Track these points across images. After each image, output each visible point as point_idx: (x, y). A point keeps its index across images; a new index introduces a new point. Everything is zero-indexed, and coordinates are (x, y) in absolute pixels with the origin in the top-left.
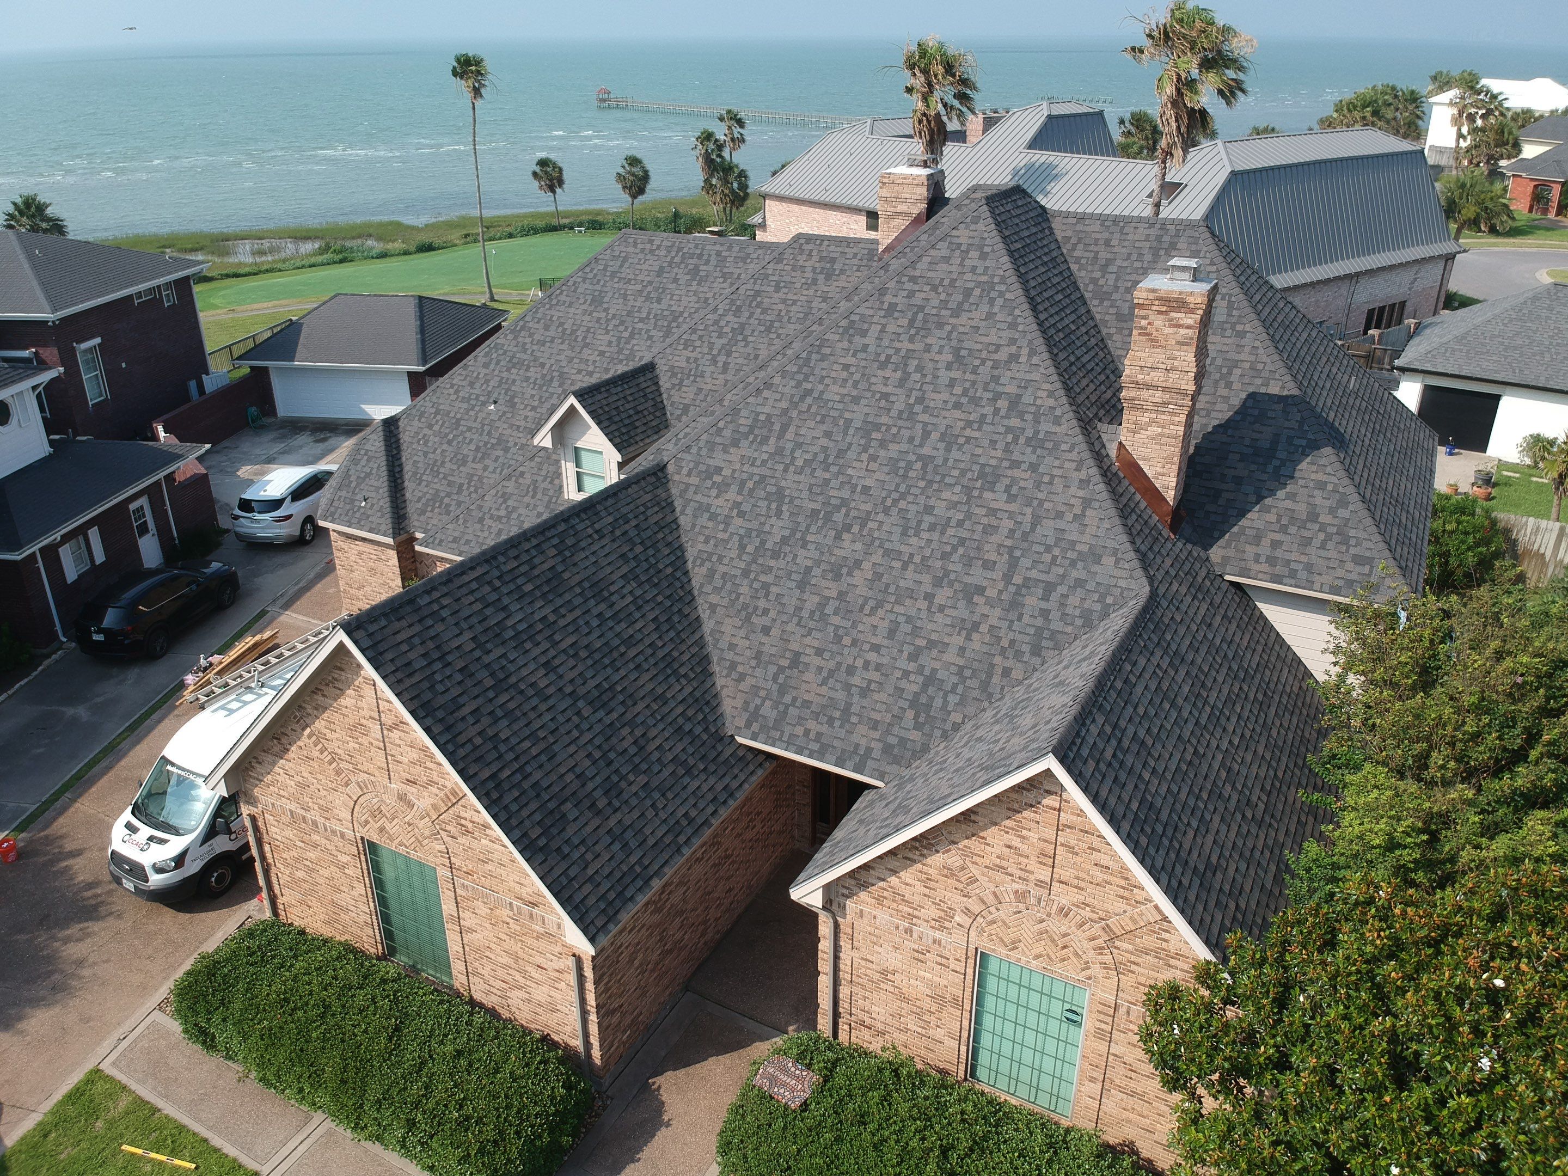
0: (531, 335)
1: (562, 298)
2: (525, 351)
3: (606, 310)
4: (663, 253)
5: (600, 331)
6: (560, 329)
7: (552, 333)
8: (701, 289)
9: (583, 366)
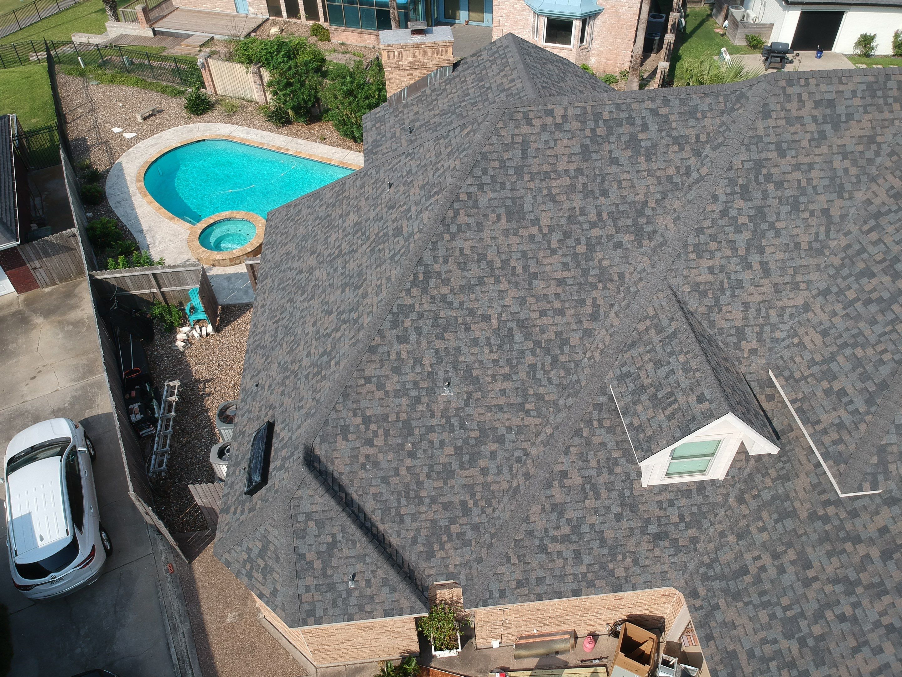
0: (446, 282)
1: (463, 220)
2: (449, 305)
3: (536, 222)
4: (575, 125)
5: (541, 253)
6: (484, 264)
7: (474, 271)
8: (654, 166)
9: (545, 305)
